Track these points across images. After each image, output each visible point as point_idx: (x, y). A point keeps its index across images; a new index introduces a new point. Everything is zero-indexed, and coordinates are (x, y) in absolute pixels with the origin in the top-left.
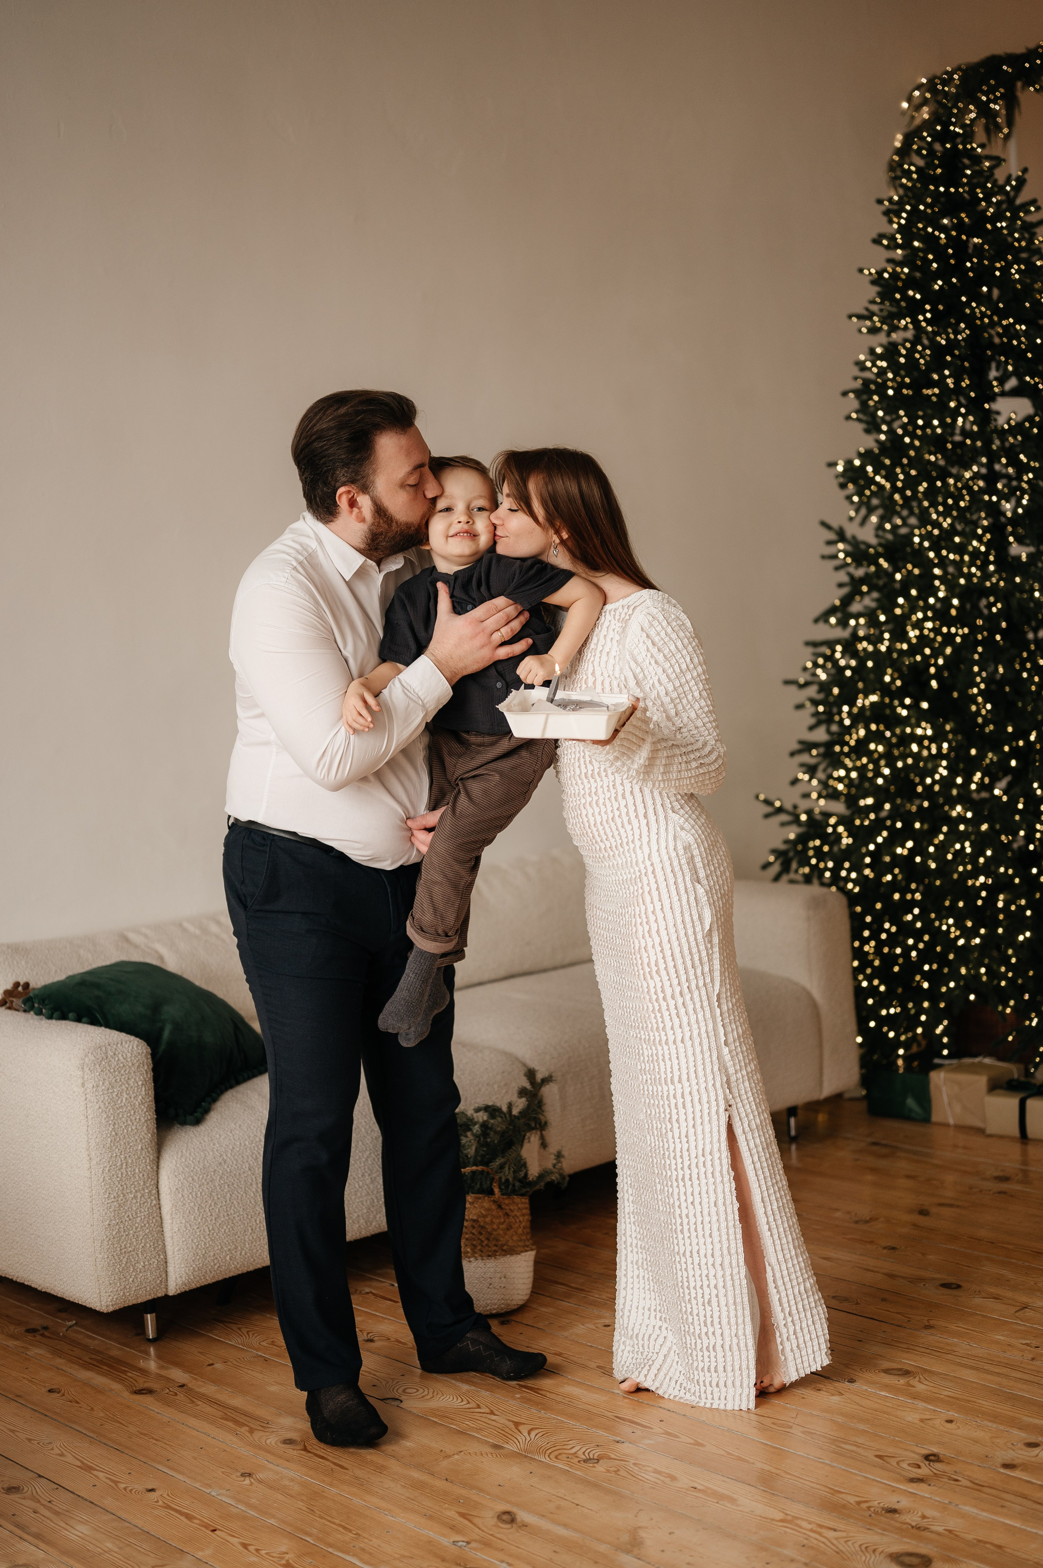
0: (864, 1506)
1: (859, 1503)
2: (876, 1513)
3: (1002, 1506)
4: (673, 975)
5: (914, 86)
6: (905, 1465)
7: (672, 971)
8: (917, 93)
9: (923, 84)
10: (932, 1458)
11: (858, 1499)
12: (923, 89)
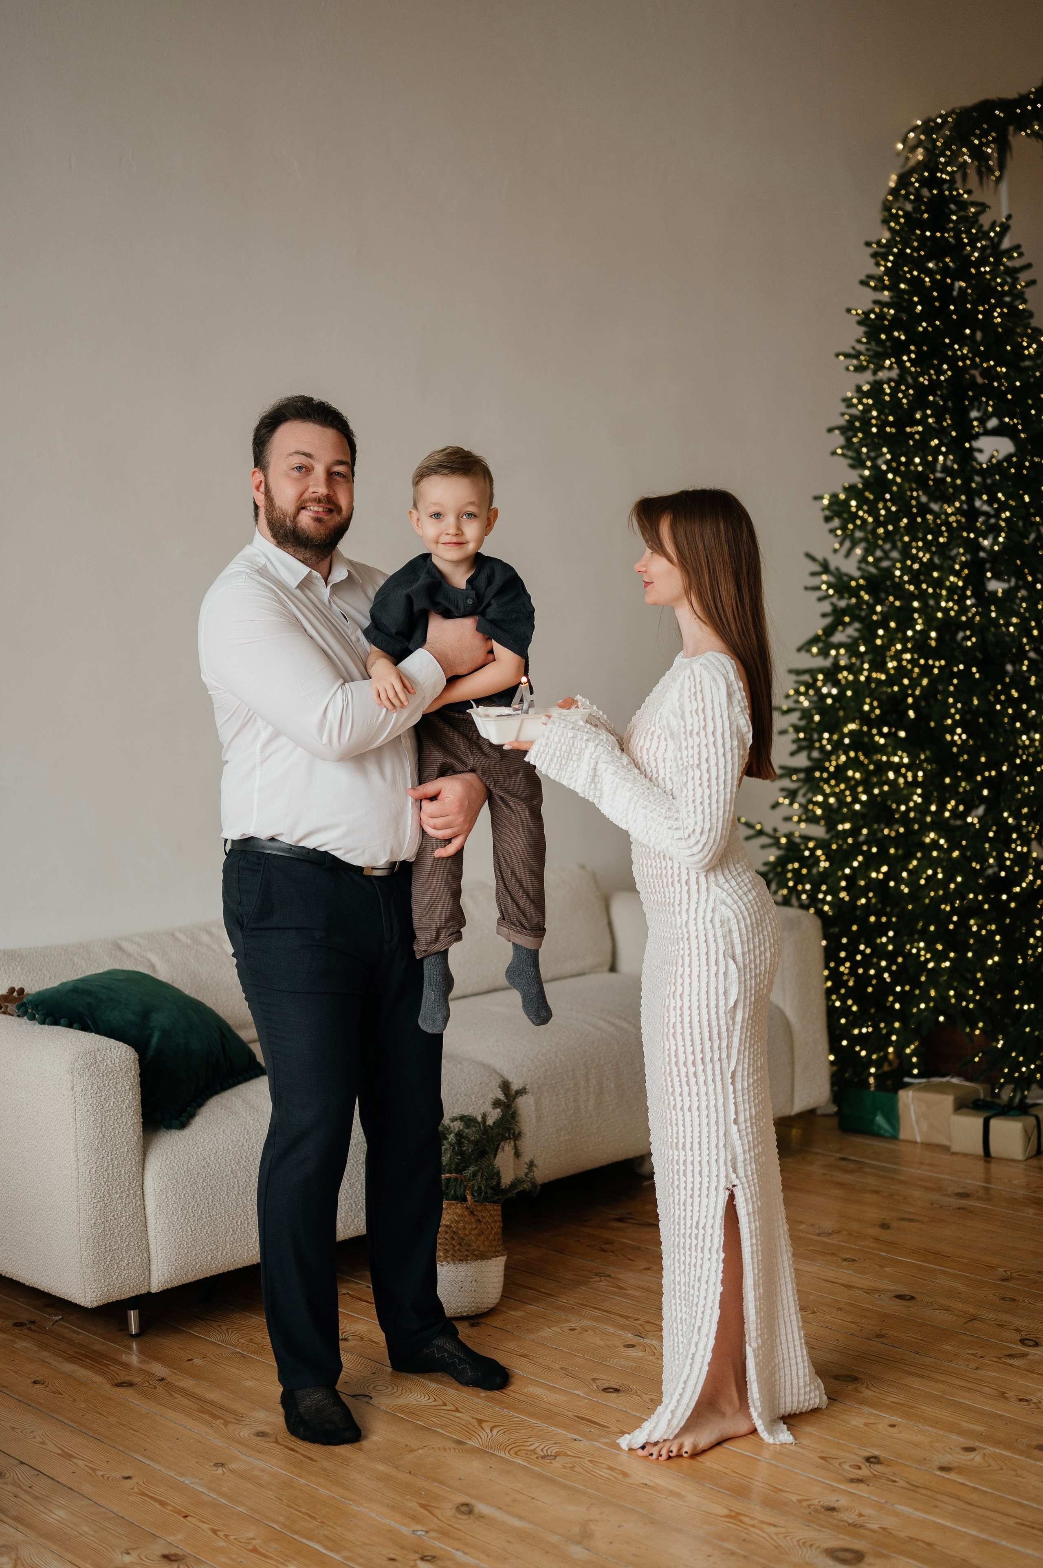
0: (805, 1504)
1: (800, 1501)
2: (816, 1511)
3: (936, 1506)
4: (689, 1043)
5: (909, 128)
6: (846, 1467)
7: (688, 1038)
8: (912, 135)
9: (918, 126)
10: (873, 1460)
11: (800, 1498)
12: (918, 131)
